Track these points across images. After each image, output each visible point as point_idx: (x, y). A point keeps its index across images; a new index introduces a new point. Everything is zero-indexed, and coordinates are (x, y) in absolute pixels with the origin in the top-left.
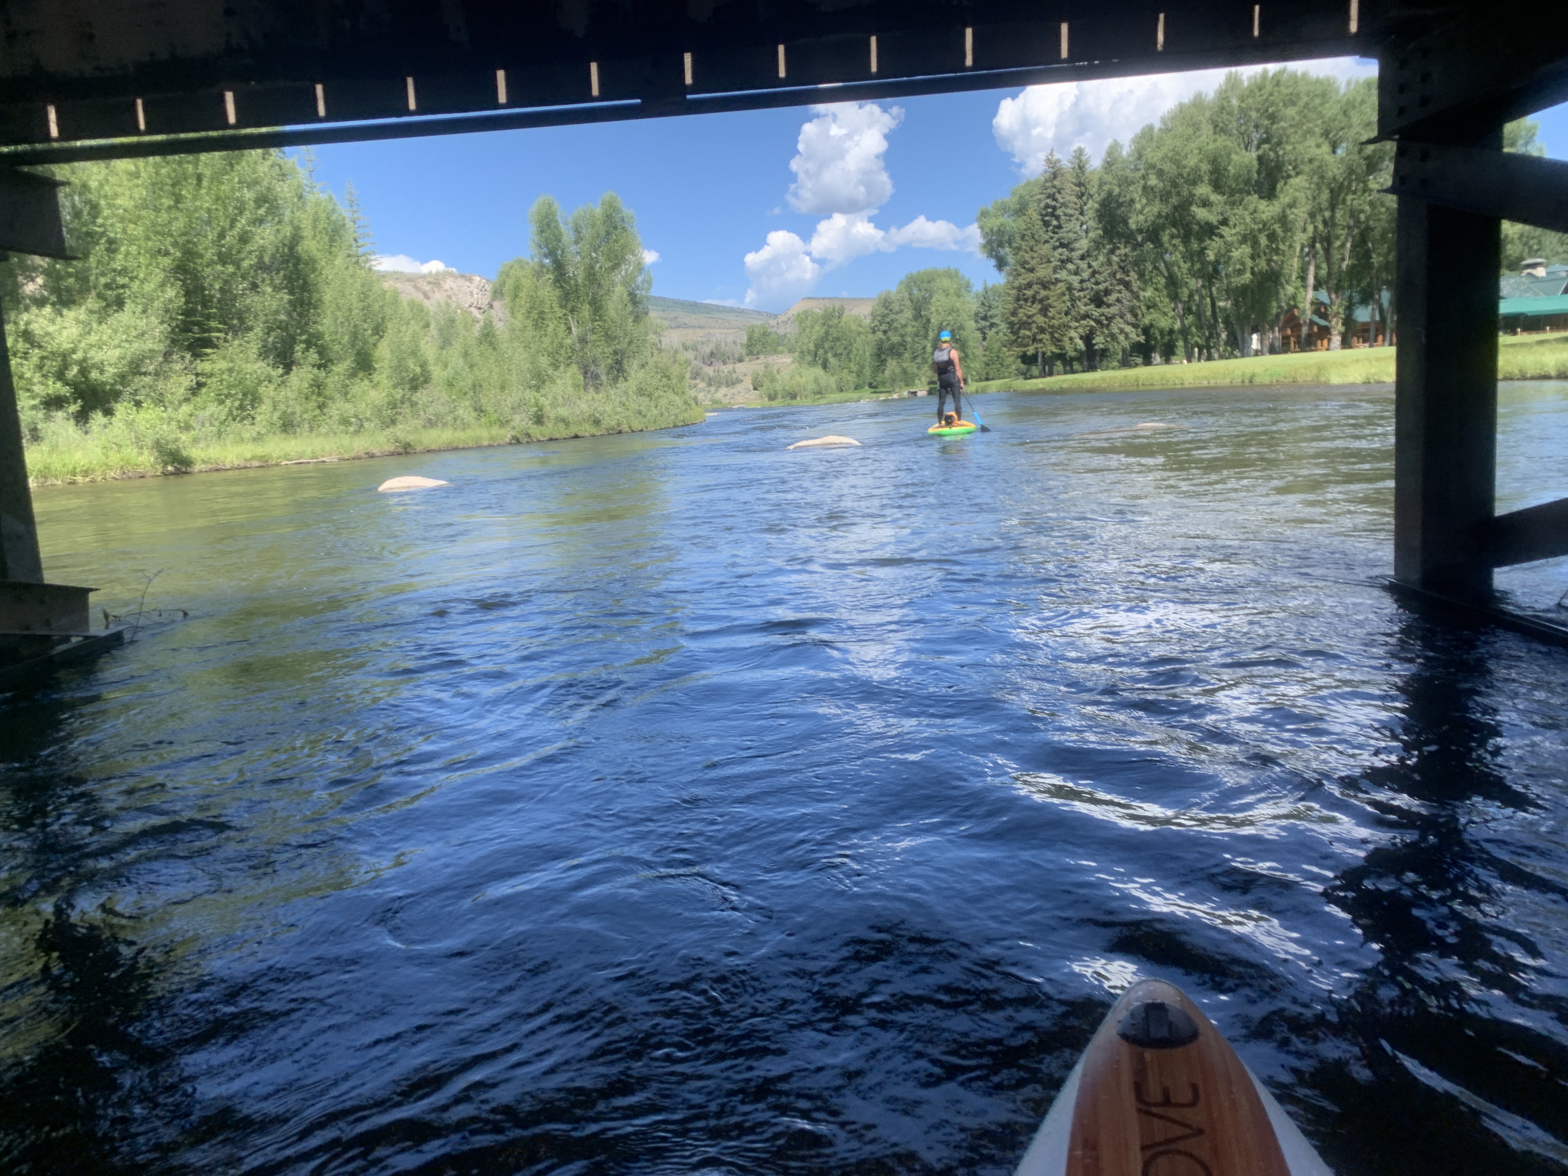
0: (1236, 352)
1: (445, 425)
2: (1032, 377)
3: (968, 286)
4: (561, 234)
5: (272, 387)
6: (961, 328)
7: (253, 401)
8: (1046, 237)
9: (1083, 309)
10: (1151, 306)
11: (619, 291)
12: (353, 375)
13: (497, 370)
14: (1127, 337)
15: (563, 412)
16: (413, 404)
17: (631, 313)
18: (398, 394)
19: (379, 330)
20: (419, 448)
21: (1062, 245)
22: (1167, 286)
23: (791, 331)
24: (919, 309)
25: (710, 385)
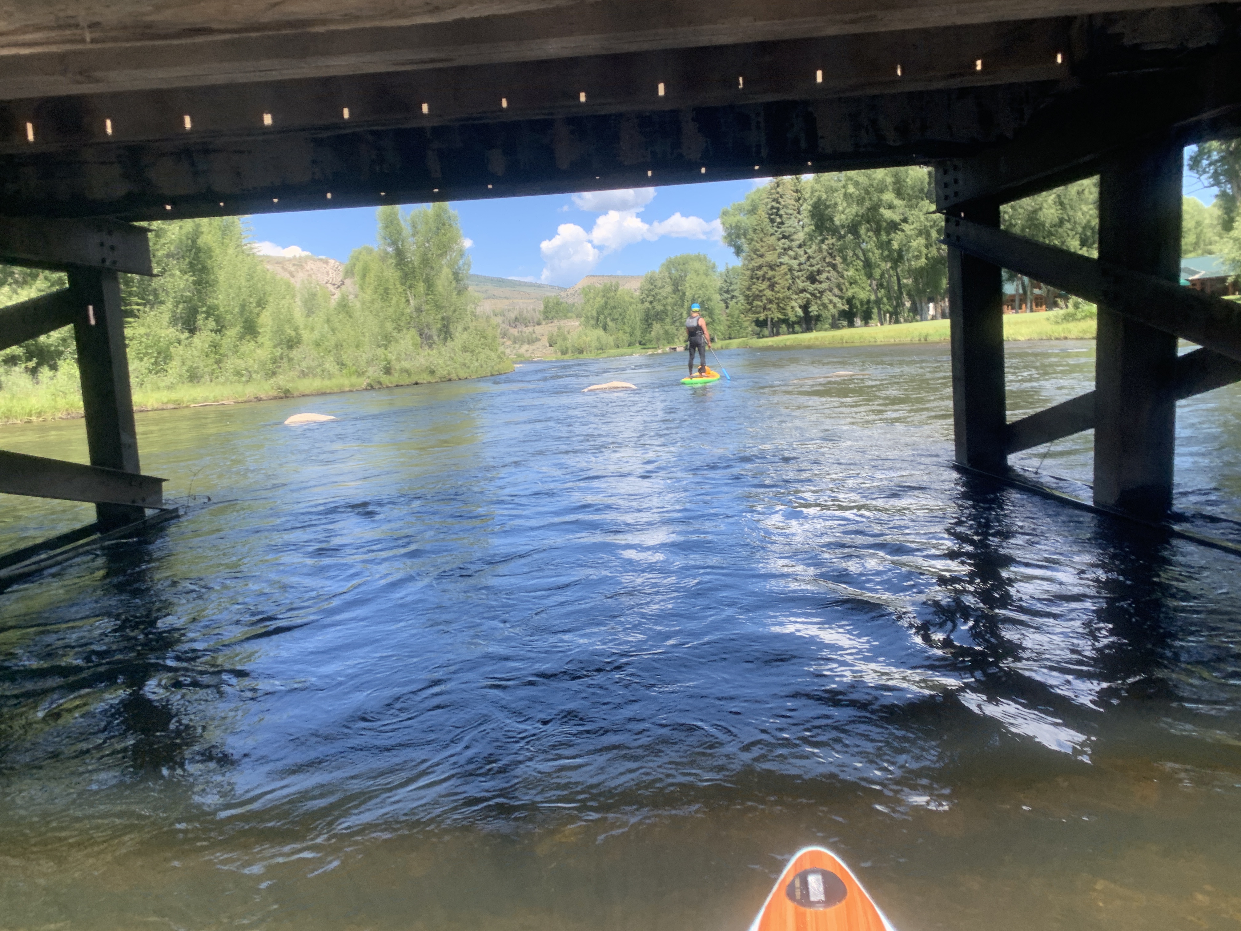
0: (918, 318)
1: (315, 376)
2: (764, 337)
3: (713, 267)
4: (401, 229)
5: (181, 348)
6: (709, 299)
7: (166, 358)
8: (772, 231)
9: (801, 285)
10: (853, 282)
11: (446, 272)
12: (241, 338)
13: (353, 333)
14: (835, 306)
15: (406, 364)
16: (290, 360)
17: (455, 288)
18: (278, 352)
19: (261, 303)
20: (296, 394)
21: (784, 237)
22: (864, 267)
23: (578, 301)
24: (677, 285)
25: (515, 343)
